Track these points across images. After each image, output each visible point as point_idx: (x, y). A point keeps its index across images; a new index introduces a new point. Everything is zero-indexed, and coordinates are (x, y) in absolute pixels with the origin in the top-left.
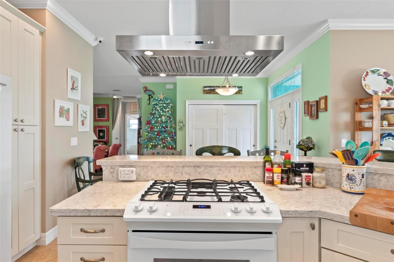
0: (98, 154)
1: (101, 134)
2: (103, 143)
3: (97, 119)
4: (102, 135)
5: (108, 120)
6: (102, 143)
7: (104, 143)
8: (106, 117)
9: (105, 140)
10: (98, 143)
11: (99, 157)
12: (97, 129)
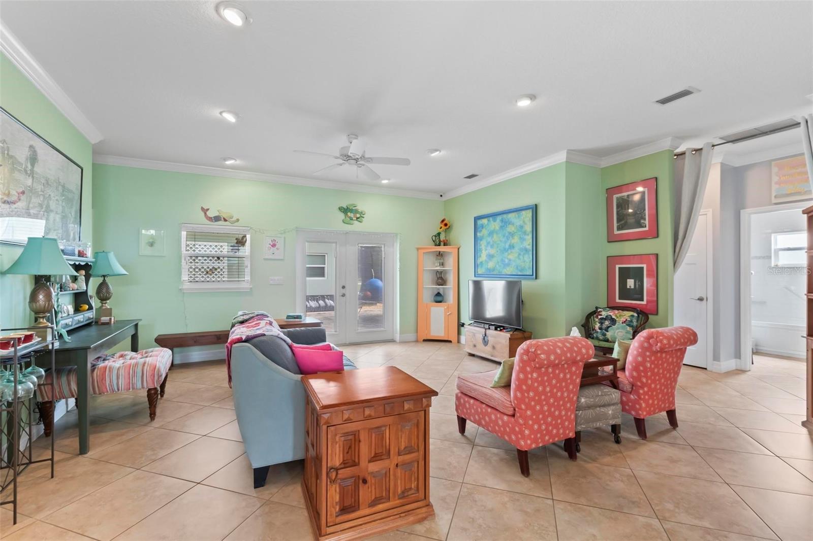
0: (526, 378)
1: (631, 283)
2: (636, 315)
3: (616, 232)
4: (633, 287)
5: (655, 233)
6: (632, 313)
7: (638, 314)
8: (647, 222)
9: (644, 302)
10: (616, 312)
11: (531, 394)
12: (617, 266)
